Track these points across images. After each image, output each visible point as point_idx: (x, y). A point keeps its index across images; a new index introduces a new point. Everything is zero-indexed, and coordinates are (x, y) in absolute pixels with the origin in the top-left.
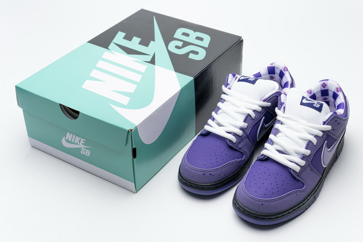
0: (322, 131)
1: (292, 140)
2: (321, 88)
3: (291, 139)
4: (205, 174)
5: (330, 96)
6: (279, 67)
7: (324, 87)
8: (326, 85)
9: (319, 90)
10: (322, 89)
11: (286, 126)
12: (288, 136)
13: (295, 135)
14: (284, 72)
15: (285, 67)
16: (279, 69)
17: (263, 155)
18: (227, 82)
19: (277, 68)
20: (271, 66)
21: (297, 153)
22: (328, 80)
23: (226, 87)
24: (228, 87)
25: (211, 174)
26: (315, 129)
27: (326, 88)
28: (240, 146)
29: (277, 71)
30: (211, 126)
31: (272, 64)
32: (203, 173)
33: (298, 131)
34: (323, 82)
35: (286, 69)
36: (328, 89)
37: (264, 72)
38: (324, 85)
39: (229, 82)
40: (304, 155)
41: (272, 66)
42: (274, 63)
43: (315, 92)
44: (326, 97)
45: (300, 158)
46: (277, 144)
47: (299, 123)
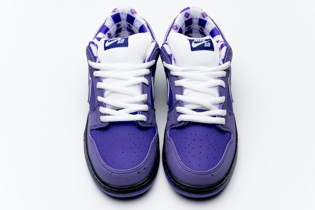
0: (225, 70)
1: (203, 92)
2: (184, 19)
3: (201, 92)
4: (139, 171)
5: (195, 24)
6: (124, 12)
7: (187, 17)
8: (189, 15)
9: (184, 22)
10: (186, 20)
11: (188, 80)
12: (196, 91)
13: (202, 86)
14: (132, 15)
15: (132, 9)
16: (125, 14)
17: (181, 122)
18: (93, 55)
19: (122, 13)
20: (113, 14)
21: (215, 104)
22: (188, 8)
23: (96, 62)
24: (97, 61)
25: (145, 168)
26: (218, 71)
27: (190, 18)
28: (150, 122)
29: (124, 17)
30: (109, 115)
31: (114, 11)
32: (137, 171)
33: (203, 81)
34: (184, 12)
35: (133, 11)
36: (192, 17)
37: (110, 23)
38: (187, 15)
39: (95, 55)
40: (222, 104)
41: (116, 13)
42: (116, 9)
43: (180, 26)
44: (190, 26)
45: (219, 109)
46: (188, 103)
47: (200, 71)
